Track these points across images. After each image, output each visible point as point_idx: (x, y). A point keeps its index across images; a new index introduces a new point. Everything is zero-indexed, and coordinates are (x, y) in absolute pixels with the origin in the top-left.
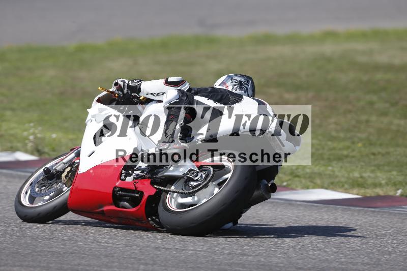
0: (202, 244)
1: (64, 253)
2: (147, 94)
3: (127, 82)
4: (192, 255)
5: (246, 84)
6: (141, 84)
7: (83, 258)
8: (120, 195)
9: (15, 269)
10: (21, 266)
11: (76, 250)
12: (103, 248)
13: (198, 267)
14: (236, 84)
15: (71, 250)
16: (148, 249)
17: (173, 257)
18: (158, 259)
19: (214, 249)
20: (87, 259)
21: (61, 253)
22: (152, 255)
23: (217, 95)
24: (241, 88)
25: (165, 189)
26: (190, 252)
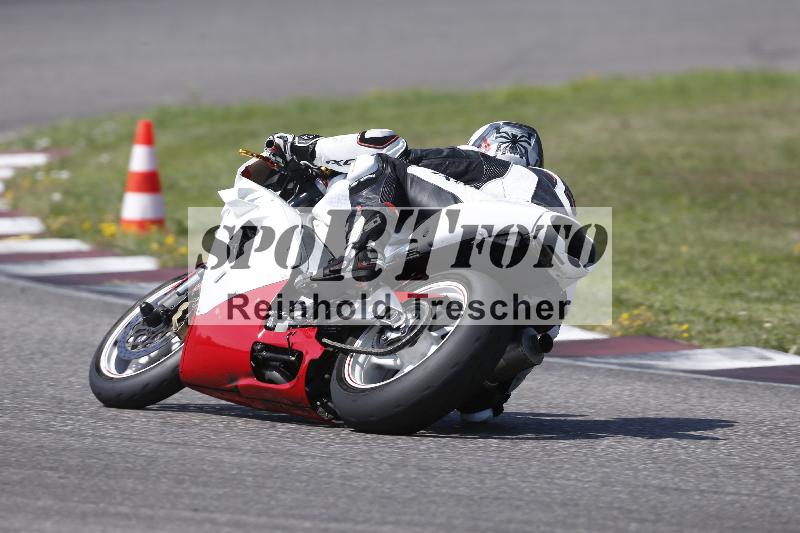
0: (752, 481)
1: (481, 498)
2: (328, 162)
3: (290, 139)
4: (732, 503)
5: (526, 141)
6: (315, 143)
7: (518, 507)
8: (264, 357)
9: (386, 528)
10: (397, 523)
11: (505, 492)
12: (558, 489)
13: (744, 527)
14: (505, 140)
15: (494, 493)
16: (645, 490)
17: (695, 506)
18: (666, 511)
19: (776, 492)
20: (527, 511)
21: (476, 497)
22: (652, 503)
23: (460, 163)
24: (513, 150)
25: (343, 346)
26: (728, 498)
